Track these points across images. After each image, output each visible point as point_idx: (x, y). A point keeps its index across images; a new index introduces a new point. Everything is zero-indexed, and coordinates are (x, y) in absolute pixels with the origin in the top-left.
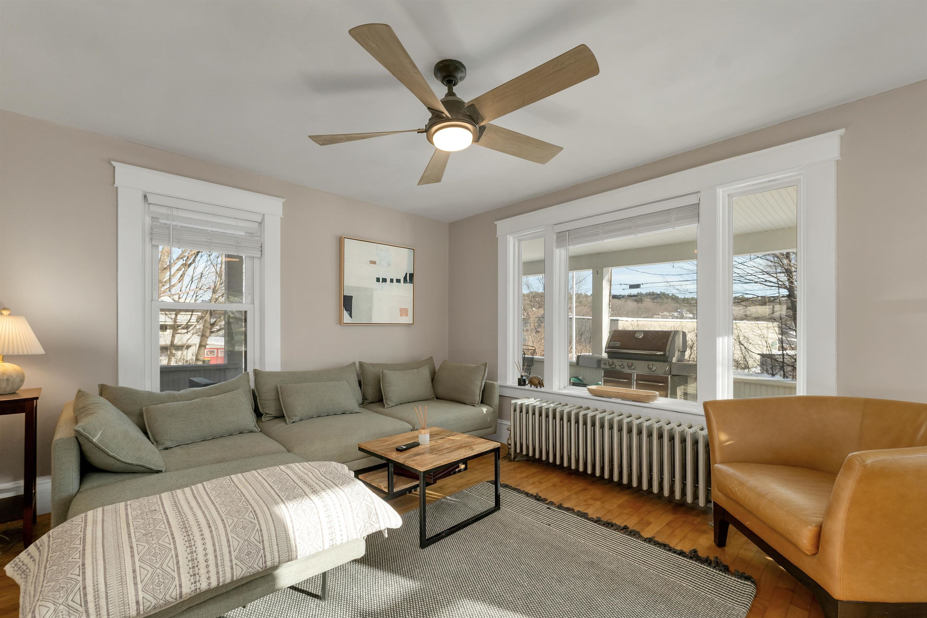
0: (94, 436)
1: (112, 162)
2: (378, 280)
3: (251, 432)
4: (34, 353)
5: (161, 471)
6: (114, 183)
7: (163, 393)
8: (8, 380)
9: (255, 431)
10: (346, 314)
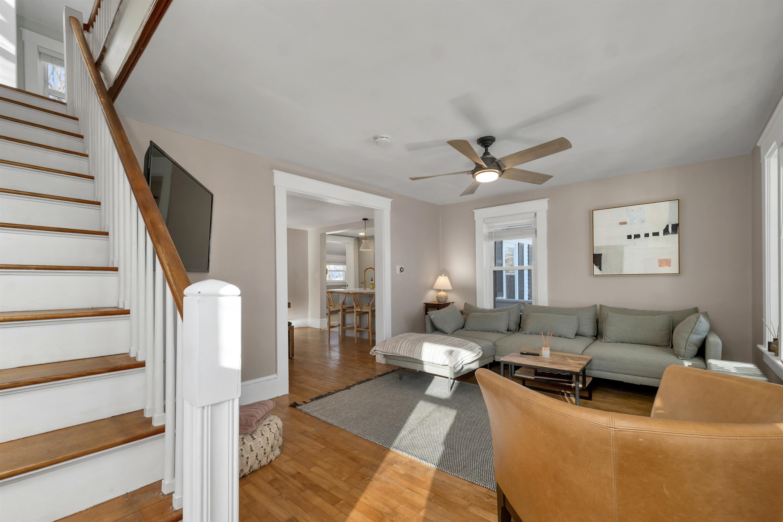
0: (432, 316)
1: (473, 210)
2: (629, 237)
3: (502, 333)
4: (448, 289)
5: (448, 334)
6: (474, 219)
7: (494, 309)
8: (441, 298)
9: (504, 333)
10: (596, 268)
